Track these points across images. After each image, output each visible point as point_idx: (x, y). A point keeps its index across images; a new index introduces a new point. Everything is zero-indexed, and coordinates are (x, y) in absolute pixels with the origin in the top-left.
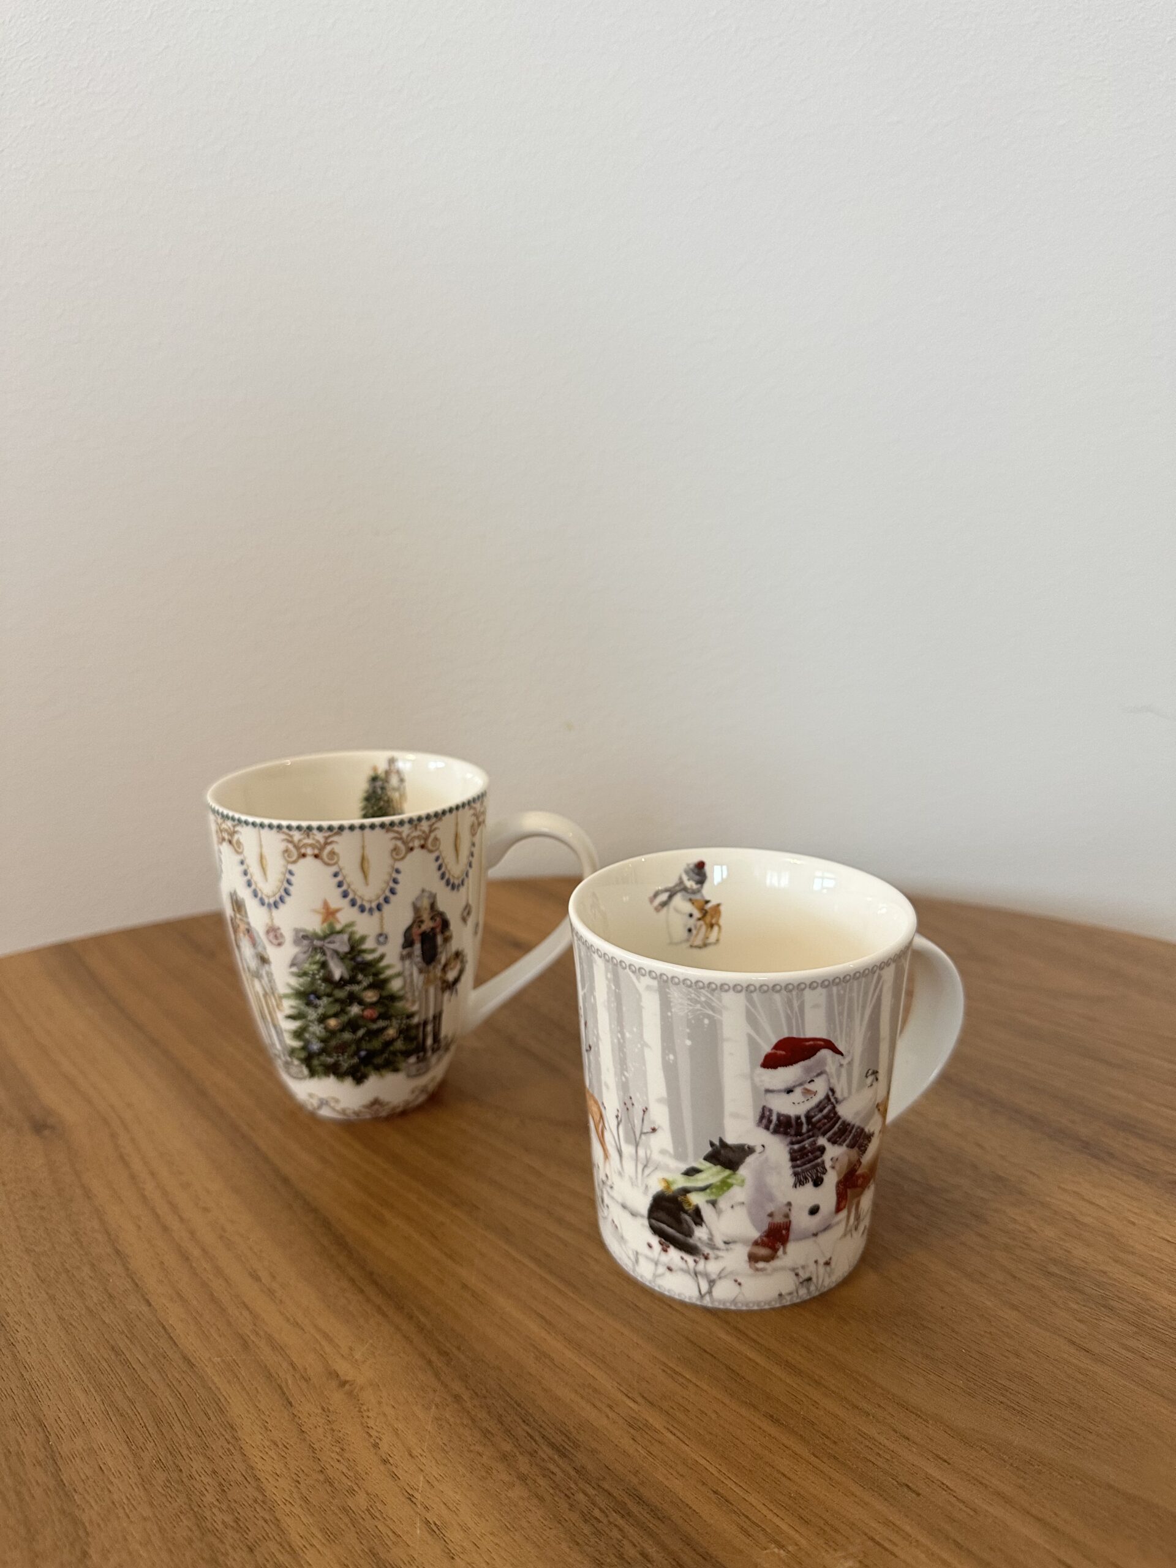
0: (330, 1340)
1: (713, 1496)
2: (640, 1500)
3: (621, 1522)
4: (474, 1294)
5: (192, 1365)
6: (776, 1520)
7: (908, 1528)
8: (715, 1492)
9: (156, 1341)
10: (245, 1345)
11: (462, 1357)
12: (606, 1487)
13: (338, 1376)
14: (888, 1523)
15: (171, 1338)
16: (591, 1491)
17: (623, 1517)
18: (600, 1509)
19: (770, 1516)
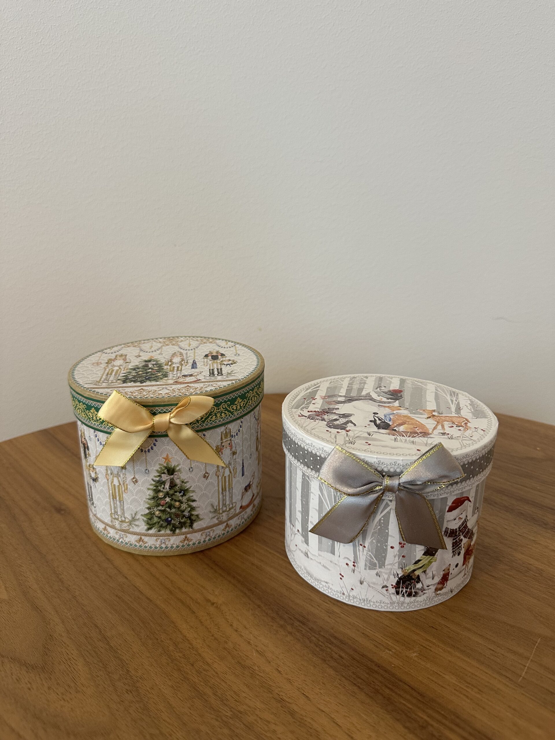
0: (204, 588)
1: (362, 635)
2: (336, 638)
3: (330, 646)
4: (257, 567)
5: (151, 601)
6: (386, 641)
7: (434, 641)
8: (363, 633)
9: (134, 592)
10: (171, 592)
11: (258, 591)
12: (322, 634)
13: (210, 601)
14: (427, 640)
15: (139, 591)
16: (316, 636)
17: (330, 644)
18: (322, 642)
19: (384, 640)
